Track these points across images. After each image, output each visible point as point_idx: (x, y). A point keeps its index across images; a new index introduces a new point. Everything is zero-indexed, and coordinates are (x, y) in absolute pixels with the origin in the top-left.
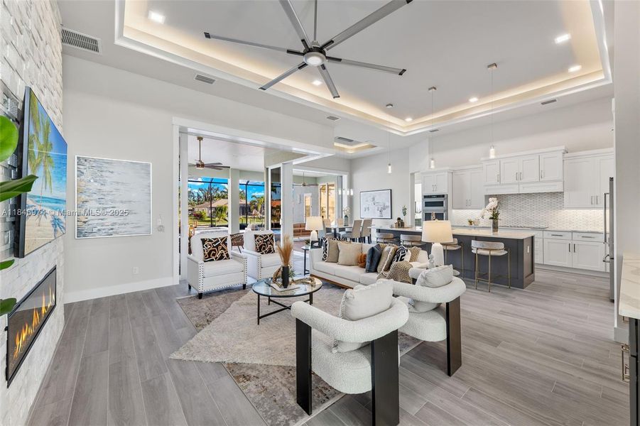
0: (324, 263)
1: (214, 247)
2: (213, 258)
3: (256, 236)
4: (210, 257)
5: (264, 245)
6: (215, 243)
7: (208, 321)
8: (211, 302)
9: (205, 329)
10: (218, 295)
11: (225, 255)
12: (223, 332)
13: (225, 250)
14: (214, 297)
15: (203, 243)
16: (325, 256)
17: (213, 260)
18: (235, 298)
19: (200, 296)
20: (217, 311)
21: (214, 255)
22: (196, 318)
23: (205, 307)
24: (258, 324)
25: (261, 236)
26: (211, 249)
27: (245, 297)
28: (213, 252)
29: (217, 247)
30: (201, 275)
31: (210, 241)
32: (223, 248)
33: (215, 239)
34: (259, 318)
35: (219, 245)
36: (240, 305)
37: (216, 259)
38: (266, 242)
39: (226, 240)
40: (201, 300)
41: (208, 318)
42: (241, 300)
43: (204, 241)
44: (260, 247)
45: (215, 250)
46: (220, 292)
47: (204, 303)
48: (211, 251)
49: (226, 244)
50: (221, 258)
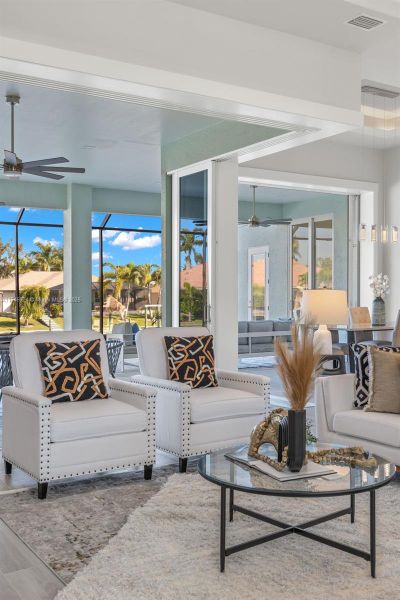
0: (361, 414)
1: (69, 365)
2: (69, 393)
3: (169, 341)
4: (60, 391)
5: (192, 364)
6: (72, 355)
7: (79, 555)
8: (73, 507)
9: (80, 577)
10: (84, 491)
11: (96, 387)
12: (132, 585)
13: (96, 374)
14: (76, 497)
15: (43, 355)
16: (362, 396)
17: (66, 399)
18: (129, 499)
19: (42, 491)
20: (96, 530)
21: (70, 385)
22: (46, 547)
23: (60, 519)
24: (222, 570)
25: (182, 342)
26: (63, 369)
27: (156, 497)
28: (68, 378)
29: (77, 365)
30: (46, 434)
31: (60, 349)
32: (91, 370)
33: (71, 345)
34: (225, 553)
35: (82, 360)
36: (154, 517)
37: (75, 395)
38: (196, 357)
39: (97, 349)
40: (45, 502)
41: (77, 547)
42: (150, 507)
43: (43, 349)
44: (182, 371)
45: (71, 374)
46: (87, 484)
47: (57, 510)
48: (62, 376)
49: (98, 360)
50: (88, 394)
